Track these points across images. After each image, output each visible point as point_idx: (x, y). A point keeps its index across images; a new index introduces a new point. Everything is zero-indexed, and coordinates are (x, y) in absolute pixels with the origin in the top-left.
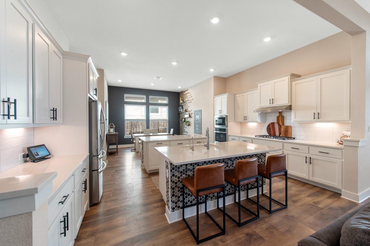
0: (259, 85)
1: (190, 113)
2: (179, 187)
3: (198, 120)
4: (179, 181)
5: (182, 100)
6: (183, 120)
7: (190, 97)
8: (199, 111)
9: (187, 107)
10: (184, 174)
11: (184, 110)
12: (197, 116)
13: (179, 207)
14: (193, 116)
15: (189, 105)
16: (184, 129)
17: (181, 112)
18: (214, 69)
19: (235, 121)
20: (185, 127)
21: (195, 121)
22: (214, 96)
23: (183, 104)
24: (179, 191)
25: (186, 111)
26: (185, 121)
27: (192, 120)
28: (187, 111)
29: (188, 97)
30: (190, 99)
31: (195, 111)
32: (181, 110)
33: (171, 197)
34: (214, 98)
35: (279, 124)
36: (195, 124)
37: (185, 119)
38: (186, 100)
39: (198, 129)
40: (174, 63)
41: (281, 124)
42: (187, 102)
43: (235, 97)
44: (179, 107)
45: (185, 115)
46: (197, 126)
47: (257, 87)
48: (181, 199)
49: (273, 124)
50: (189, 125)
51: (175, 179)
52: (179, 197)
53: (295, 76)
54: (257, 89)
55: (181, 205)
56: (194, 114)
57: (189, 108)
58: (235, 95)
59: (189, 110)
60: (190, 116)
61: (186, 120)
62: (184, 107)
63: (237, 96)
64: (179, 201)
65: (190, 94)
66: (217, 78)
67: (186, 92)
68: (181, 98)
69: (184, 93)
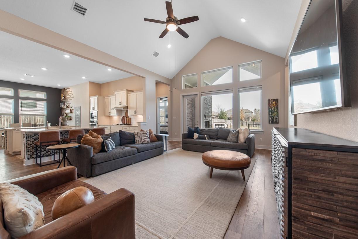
0: (115, 93)
1: (71, 109)
2: (33, 147)
3: (78, 115)
4: (33, 144)
5: (63, 97)
6: (65, 115)
7: (71, 95)
8: (79, 107)
9: (69, 103)
10: (37, 140)
11: (66, 106)
12: (77, 111)
13: (33, 158)
14: (74, 111)
15: (70, 101)
16: (66, 123)
17: (62, 107)
18: (86, 78)
19: (105, 116)
20: (67, 121)
21: (75, 116)
22: (89, 96)
23: (65, 101)
24: (33, 149)
25: (67, 107)
26: (66, 116)
27: (73, 115)
28: (69, 107)
29: (70, 94)
30: (71, 96)
31: (76, 108)
32: (63, 106)
33: (27, 152)
34: (89, 98)
35: (126, 117)
36: (76, 118)
37: (66, 114)
38: (68, 97)
39: (78, 123)
40: (44, 69)
41: (127, 117)
42: (69, 99)
43: (104, 99)
44: (61, 103)
45: (67, 111)
46: (77, 120)
47: (114, 94)
48: (35, 153)
49: (124, 117)
50: (70, 119)
51: (29, 142)
52: (33, 152)
53: (129, 91)
54: (114, 96)
55: (35, 156)
56: (75, 109)
57: (70, 104)
58: (104, 97)
59: (70, 106)
60: (71, 112)
61: (68, 115)
62: (66, 103)
63: (105, 98)
64: (33, 154)
65: (71, 92)
66: (92, 83)
67: (68, 90)
68: (62, 94)
69: (66, 91)
